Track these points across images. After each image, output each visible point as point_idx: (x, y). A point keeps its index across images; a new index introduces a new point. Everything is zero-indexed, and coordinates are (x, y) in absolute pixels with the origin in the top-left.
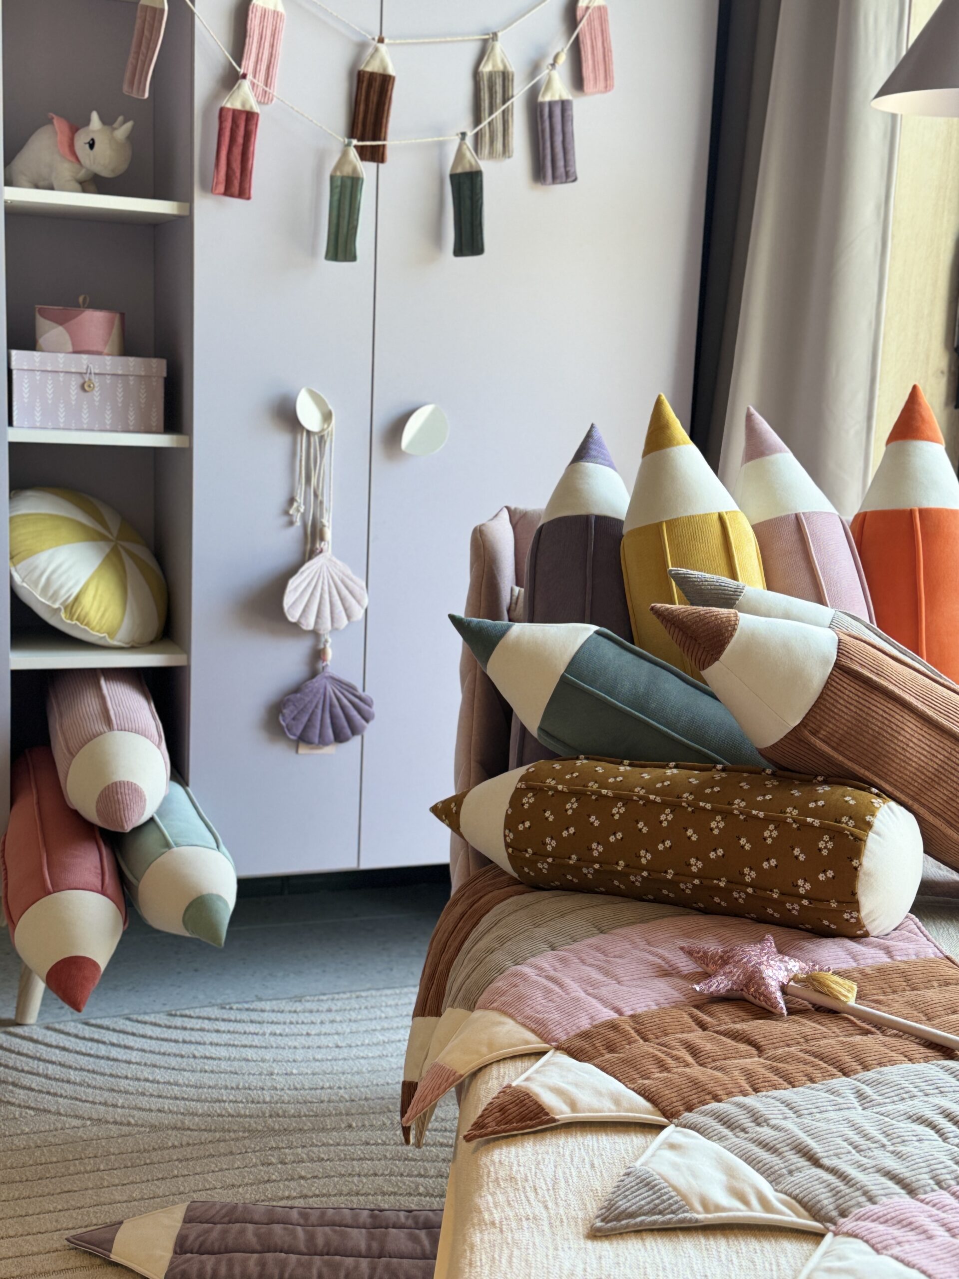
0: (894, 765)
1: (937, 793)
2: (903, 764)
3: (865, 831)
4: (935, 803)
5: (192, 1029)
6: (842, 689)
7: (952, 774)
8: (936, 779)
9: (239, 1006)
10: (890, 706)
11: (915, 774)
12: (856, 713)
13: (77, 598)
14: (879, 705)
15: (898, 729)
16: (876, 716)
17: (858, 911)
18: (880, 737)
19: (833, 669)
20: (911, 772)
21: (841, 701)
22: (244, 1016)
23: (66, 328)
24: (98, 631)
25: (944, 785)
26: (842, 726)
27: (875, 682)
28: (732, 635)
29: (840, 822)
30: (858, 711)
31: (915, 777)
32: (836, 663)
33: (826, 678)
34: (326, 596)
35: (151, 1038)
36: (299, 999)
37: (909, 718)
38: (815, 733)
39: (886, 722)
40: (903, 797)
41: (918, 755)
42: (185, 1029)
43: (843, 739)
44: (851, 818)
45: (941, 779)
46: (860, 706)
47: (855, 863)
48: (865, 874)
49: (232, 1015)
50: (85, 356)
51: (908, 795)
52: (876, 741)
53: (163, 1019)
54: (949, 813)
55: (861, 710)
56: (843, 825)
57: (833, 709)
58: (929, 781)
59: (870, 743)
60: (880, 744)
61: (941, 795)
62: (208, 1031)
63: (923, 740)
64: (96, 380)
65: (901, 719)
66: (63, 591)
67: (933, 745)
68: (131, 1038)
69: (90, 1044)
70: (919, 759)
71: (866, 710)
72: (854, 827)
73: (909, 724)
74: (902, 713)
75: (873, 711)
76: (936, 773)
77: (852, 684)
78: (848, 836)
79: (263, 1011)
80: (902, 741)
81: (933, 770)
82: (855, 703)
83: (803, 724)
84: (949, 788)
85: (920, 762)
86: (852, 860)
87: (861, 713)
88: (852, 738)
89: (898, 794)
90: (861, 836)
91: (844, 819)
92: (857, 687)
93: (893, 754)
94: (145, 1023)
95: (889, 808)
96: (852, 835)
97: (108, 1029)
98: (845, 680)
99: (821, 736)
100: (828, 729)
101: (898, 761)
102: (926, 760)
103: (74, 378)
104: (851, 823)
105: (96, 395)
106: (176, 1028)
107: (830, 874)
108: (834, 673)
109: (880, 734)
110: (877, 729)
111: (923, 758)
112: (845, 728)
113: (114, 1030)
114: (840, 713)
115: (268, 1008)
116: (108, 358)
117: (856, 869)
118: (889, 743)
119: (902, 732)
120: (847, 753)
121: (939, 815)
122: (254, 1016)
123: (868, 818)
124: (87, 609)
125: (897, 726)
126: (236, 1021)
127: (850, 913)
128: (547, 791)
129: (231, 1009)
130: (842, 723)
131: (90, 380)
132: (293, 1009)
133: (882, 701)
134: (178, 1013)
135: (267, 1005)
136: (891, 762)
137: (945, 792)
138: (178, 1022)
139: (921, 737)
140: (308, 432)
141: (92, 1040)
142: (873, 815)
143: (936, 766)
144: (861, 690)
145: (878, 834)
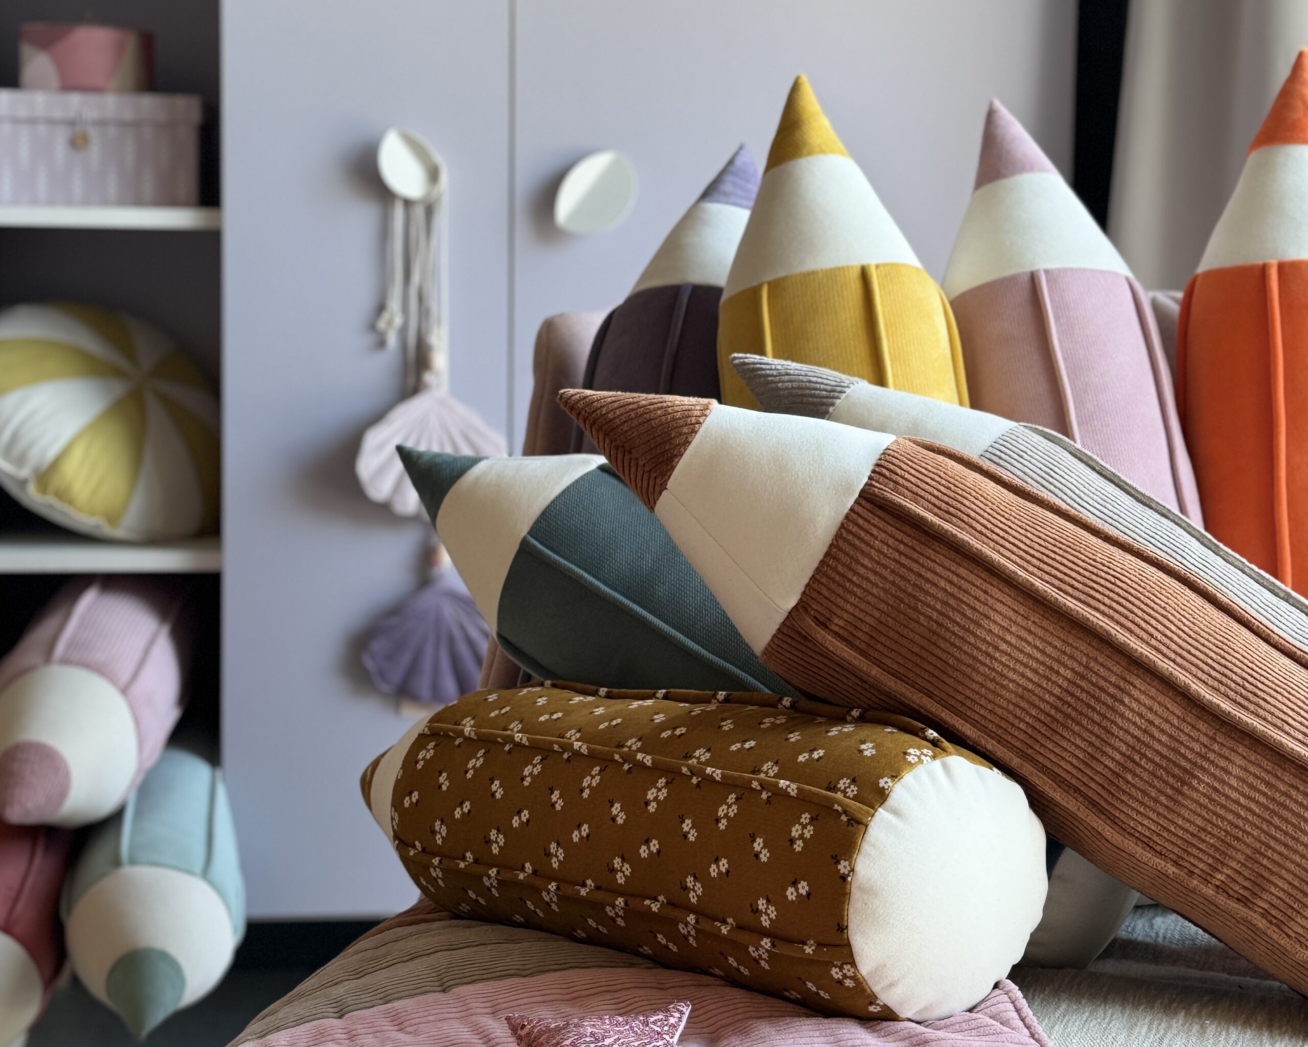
0: (974, 686)
1: (1064, 744)
2: (991, 686)
3: (873, 807)
4: (1063, 763)
6: (867, 537)
7: (1089, 706)
8: (1059, 716)
10: (962, 571)
11: (1017, 705)
12: (893, 583)
13: (56, 462)
14: (939, 570)
15: (976, 616)
16: (933, 590)
17: (853, 964)
18: (942, 632)
19: (856, 502)
20: (1009, 701)
21: (866, 562)
24: (88, 514)
25: (1077, 728)
26: (869, 609)
27: (932, 525)
28: (687, 443)
29: (833, 788)
30: (898, 580)
31: (1018, 712)
32: (863, 491)
33: (840, 518)
37: (999, 595)
38: (824, 625)
39: (952, 602)
40: (1001, 752)
41: (1021, 669)
43: (874, 634)
44: (854, 781)
45: (1068, 716)
46: (902, 571)
47: (843, 867)
48: (862, 889)
50: (77, 95)
51: (1011, 747)
52: (934, 638)
54: (1093, 785)
55: (903, 578)
56: (839, 795)
57: (850, 575)
58: (1048, 720)
59: (925, 644)
60: (942, 644)
61: (1072, 749)
63: (1030, 638)
64: (93, 132)
65: (982, 596)
66: (34, 453)
67: (1049, 650)
70: (1023, 675)
71: (912, 577)
72: (855, 798)
73: (999, 606)
74: (985, 586)
75: (928, 580)
76: (1059, 704)
77: (890, 529)
78: (839, 814)
80: (984, 640)
81: (1052, 700)
82: (893, 565)
83: (802, 606)
84: (1086, 735)
85: (1022, 681)
86: (838, 862)
87: (902, 584)
88: (891, 633)
89: (991, 745)
90: (859, 816)
91: (843, 783)
92: (899, 535)
93: (969, 666)
95: (945, 767)
96: (845, 812)
98: (876, 521)
99: (836, 629)
100: (845, 615)
101: (980, 679)
102: (1036, 679)
103: (58, 128)
104: (853, 790)
105: (94, 153)
107: (803, 887)
108: (858, 509)
109: (940, 625)
110: (935, 615)
111: (1029, 674)
112: (876, 614)
114: (864, 584)
116: (114, 97)
117: (844, 878)
118: (957, 642)
119: (985, 622)
120: (886, 661)
121: (1077, 790)
123: (882, 783)
124: (71, 479)
125: (974, 609)
127: (841, 968)
128: (455, 739)
130: (868, 603)
131: (83, 131)
133: (947, 563)
136: (968, 682)
137: (1078, 742)
139: (1024, 634)
140: (405, 202)
142: (896, 776)
143: (1057, 691)
144: (907, 540)
145: (895, 812)
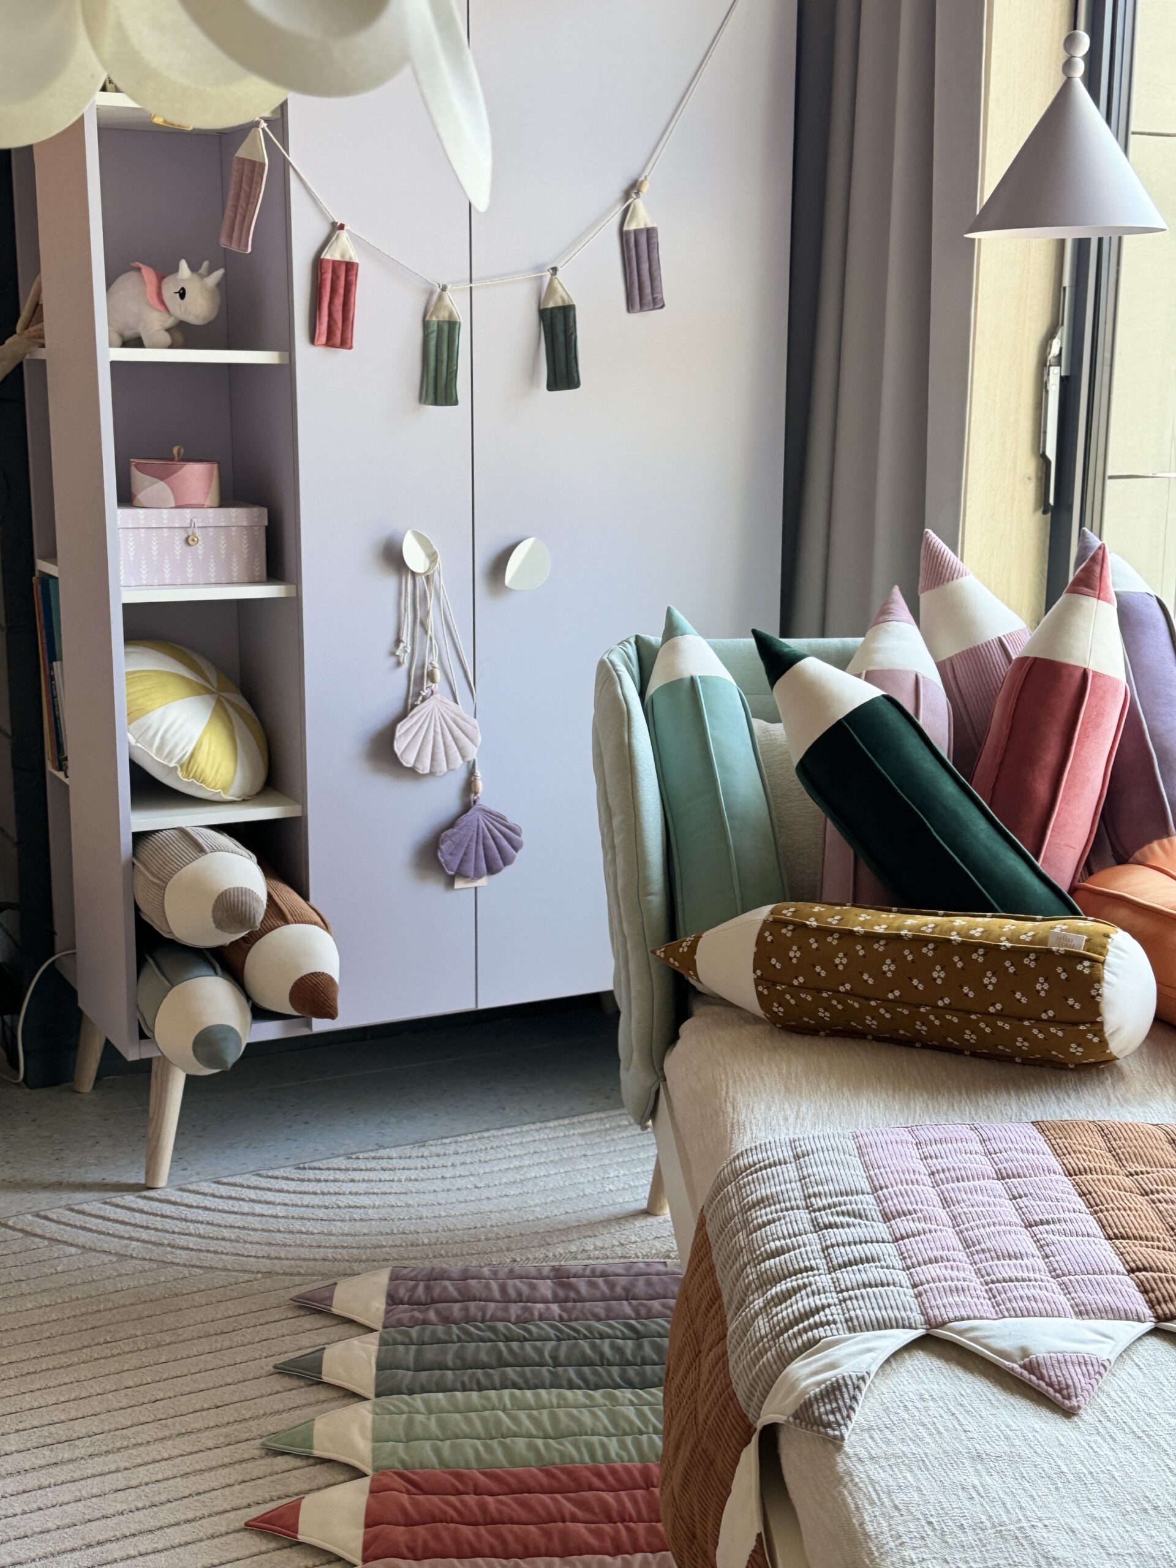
5: (326, 1181)
9: (366, 1155)
13: (192, 756)
22: (372, 1164)
23: (168, 484)
24: (213, 788)
34: (440, 738)
35: (288, 1192)
36: (422, 1143)
42: (319, 1181)
49: (362, 1164)
50: (188, 511)
53: (291, 1172)
62: (343, 1181)
64: (198, 533)
66: (178, 750)
68: (269, 1193)
69: (230, 1202)
79: (390, 1158)
94: (277, 1178)
97: (242, 1186)
103: (177, 532)
105: (200, 546)
106: (309, 1180)
113: (249, 1187)
115: (395, 1155)
116: (211, 510)
122: (384, 1163)
124: (202, 766)
126: (367, 1170)
129: (358, 1158)
131: (194, 534)
132: (420, 1154)
134: (306, 1166)
135: (393, 1152)
138: (310, 1174)
140: (414, 574)
141: (230, 1198)
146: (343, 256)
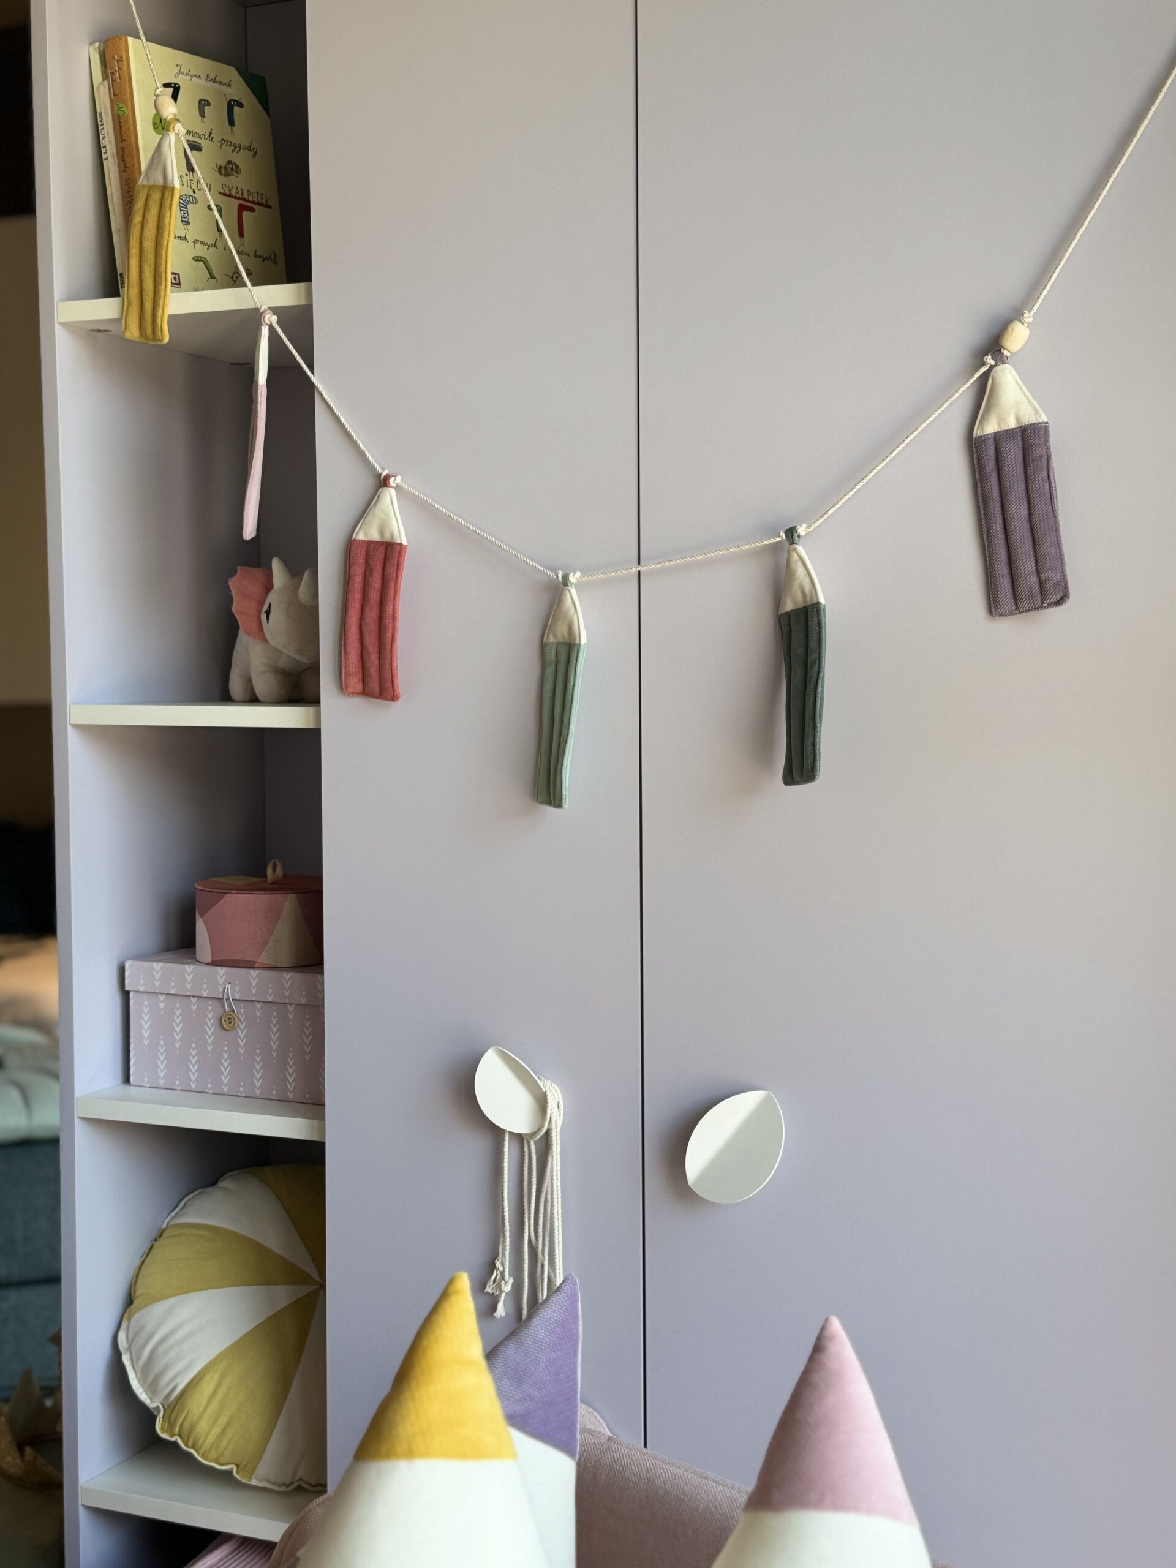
13: (181, 1395)
24: (215, 1461)
50: (222, 970)
64: (240, 1010)
103: (209, 1006)
105: (240, 1036)
131: (230, 1010)
140: (511, 1134)
146: (382, 533)
